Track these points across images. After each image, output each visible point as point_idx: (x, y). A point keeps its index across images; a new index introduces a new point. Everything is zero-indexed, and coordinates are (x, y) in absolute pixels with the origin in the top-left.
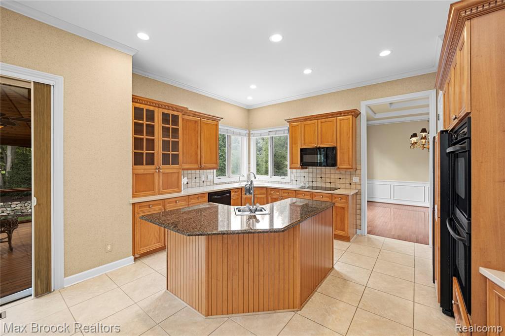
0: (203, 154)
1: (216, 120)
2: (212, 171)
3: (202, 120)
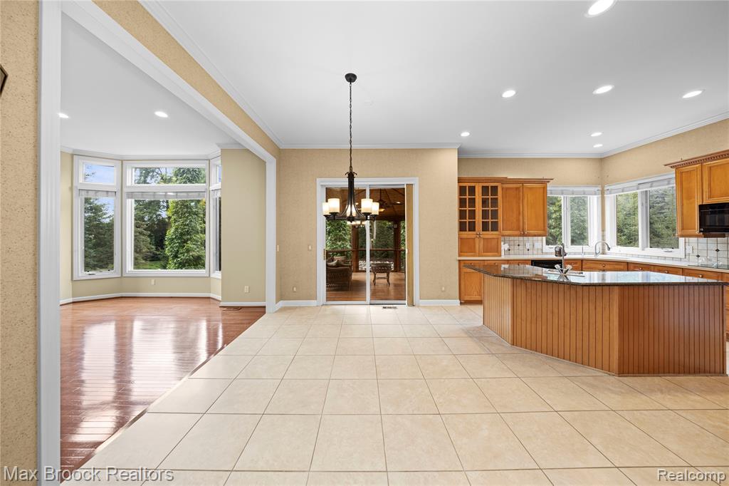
0: (526, 221)
1: (544, 182)
2: (540, 238)
3: (524, 186)
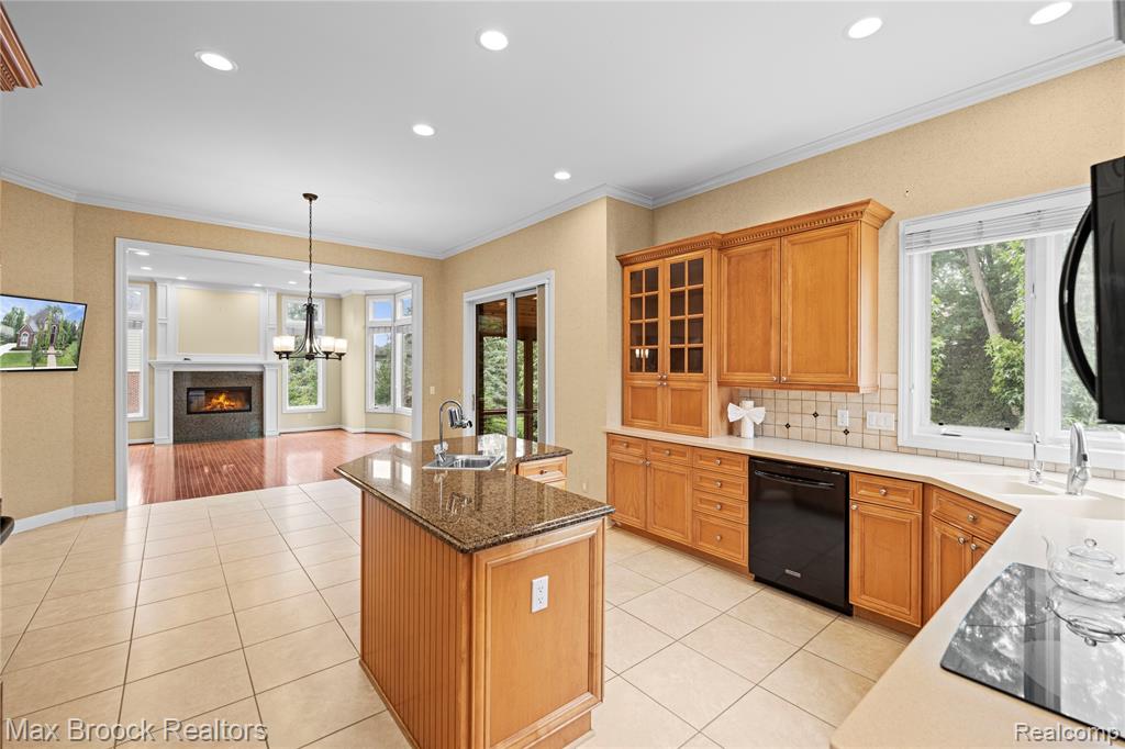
0: (788, 344)
3: (785, 241)
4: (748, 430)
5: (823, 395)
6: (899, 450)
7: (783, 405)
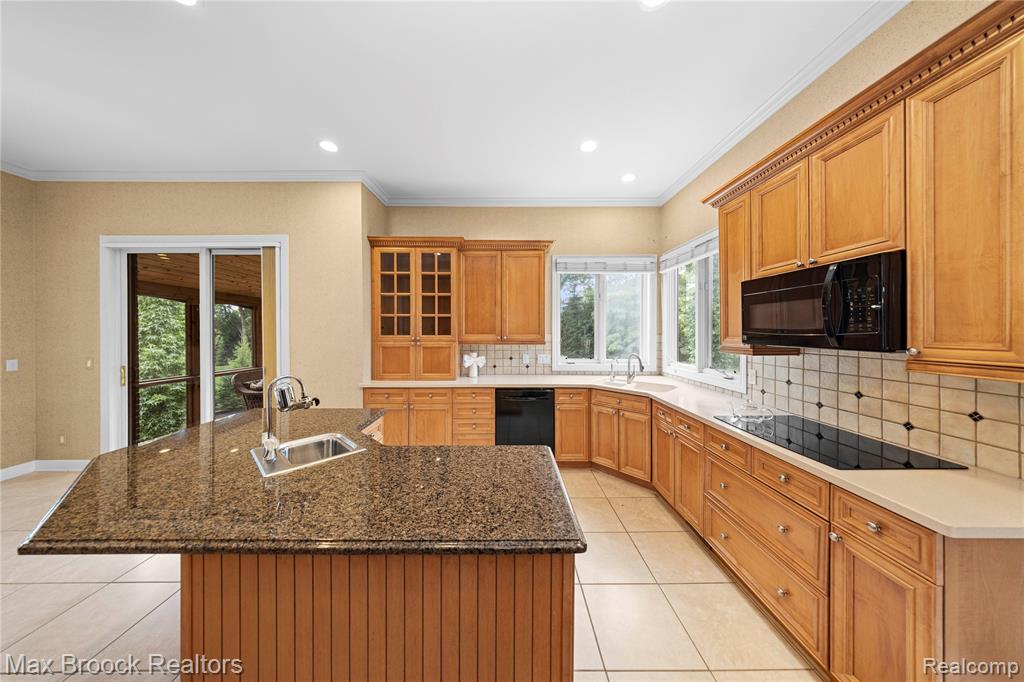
0: (506, 317)
1: (538, 248)
3: (504, 254)
4: (474, 372)
5: (515, 347)
6: (552, 373)
7: (492, 354)
